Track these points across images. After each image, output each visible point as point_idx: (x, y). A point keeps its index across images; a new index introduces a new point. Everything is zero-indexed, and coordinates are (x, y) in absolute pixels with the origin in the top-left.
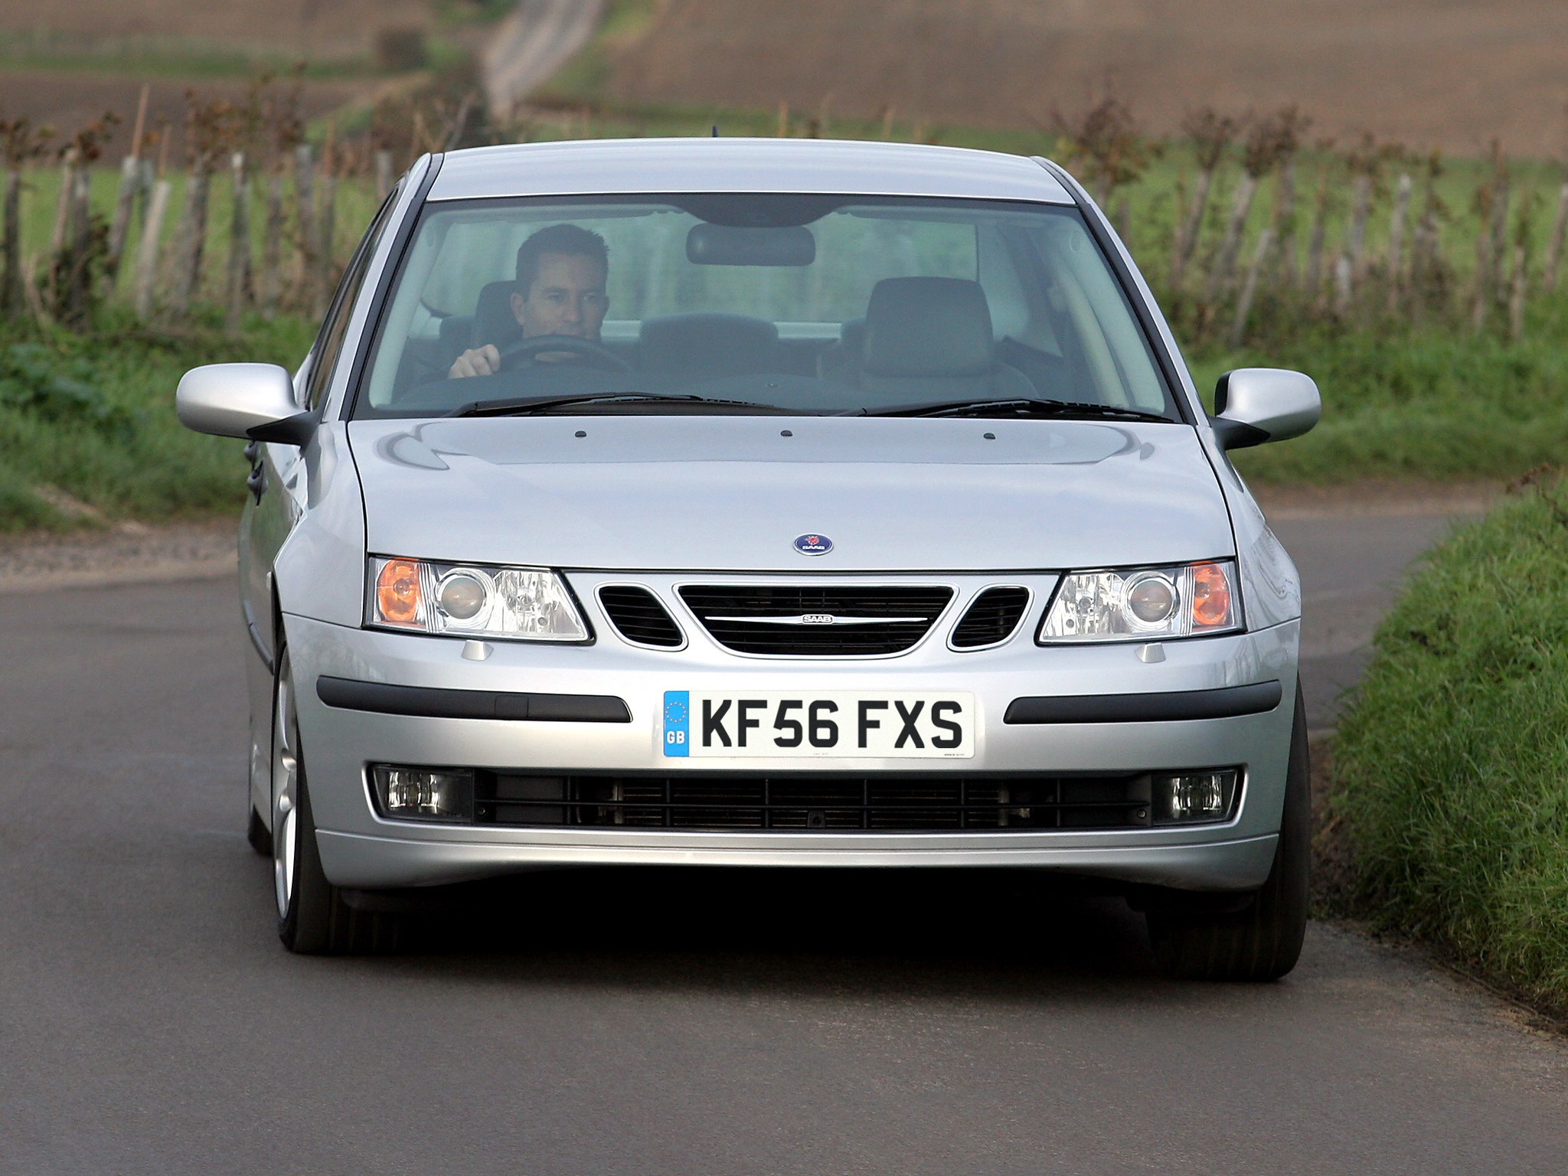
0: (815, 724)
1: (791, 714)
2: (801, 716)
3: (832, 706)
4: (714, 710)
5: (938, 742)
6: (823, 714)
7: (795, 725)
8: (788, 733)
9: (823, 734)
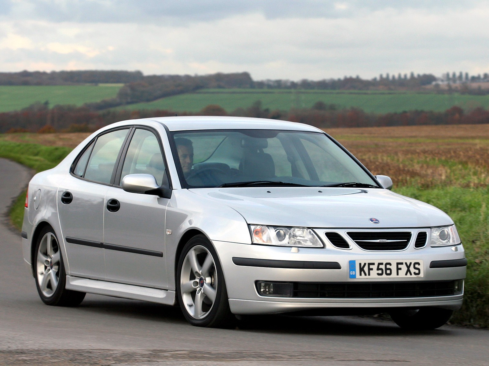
0: (386, 269)
1: (381, 267)
2: (383, 267)
3: (390, 264)
4: (362, 265)
5: (415, 273)
6: (388, 266)
7: (382, 269)
8: (380, 272)
9: (388, 272)
